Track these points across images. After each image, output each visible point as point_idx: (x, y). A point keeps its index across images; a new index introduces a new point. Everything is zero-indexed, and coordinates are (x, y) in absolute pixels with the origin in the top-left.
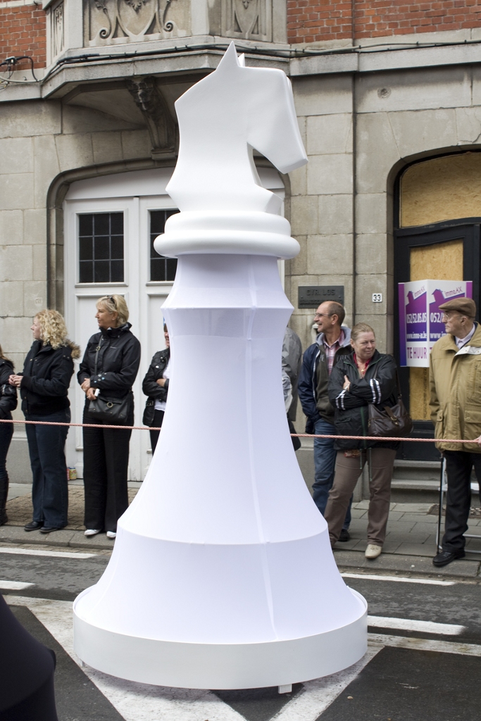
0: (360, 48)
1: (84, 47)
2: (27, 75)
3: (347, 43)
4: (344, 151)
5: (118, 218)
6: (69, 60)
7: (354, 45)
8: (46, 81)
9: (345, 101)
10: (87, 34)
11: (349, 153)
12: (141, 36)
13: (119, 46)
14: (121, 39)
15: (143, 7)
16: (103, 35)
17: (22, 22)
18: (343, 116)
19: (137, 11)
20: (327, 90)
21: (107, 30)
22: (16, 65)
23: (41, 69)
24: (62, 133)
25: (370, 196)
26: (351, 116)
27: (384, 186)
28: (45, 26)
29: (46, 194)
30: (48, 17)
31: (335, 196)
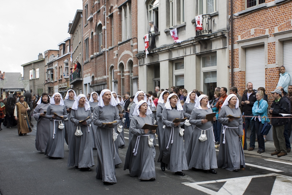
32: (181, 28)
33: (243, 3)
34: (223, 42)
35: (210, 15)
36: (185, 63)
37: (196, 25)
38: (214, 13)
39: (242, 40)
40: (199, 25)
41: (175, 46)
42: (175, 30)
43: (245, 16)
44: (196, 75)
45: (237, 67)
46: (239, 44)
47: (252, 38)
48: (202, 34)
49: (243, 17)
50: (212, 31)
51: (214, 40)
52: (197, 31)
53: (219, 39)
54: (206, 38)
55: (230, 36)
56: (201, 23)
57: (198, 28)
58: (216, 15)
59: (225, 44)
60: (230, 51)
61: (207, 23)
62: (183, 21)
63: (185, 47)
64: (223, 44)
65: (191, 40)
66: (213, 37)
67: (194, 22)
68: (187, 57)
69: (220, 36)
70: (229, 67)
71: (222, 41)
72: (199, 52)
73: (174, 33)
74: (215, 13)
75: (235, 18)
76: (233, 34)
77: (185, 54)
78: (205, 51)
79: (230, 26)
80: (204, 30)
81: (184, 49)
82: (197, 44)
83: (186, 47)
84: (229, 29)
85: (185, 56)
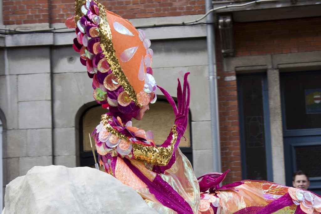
0: (55, 29)
3: (45, 26)
4: (44, 99)
7: (50, 27)
9: (45, 65)
11: (49, 100)
18: (43, 75)
20: (32, 57)
25: (63, 130)
26: (49, 75)
27: (73, 123)
31: (39, 130)
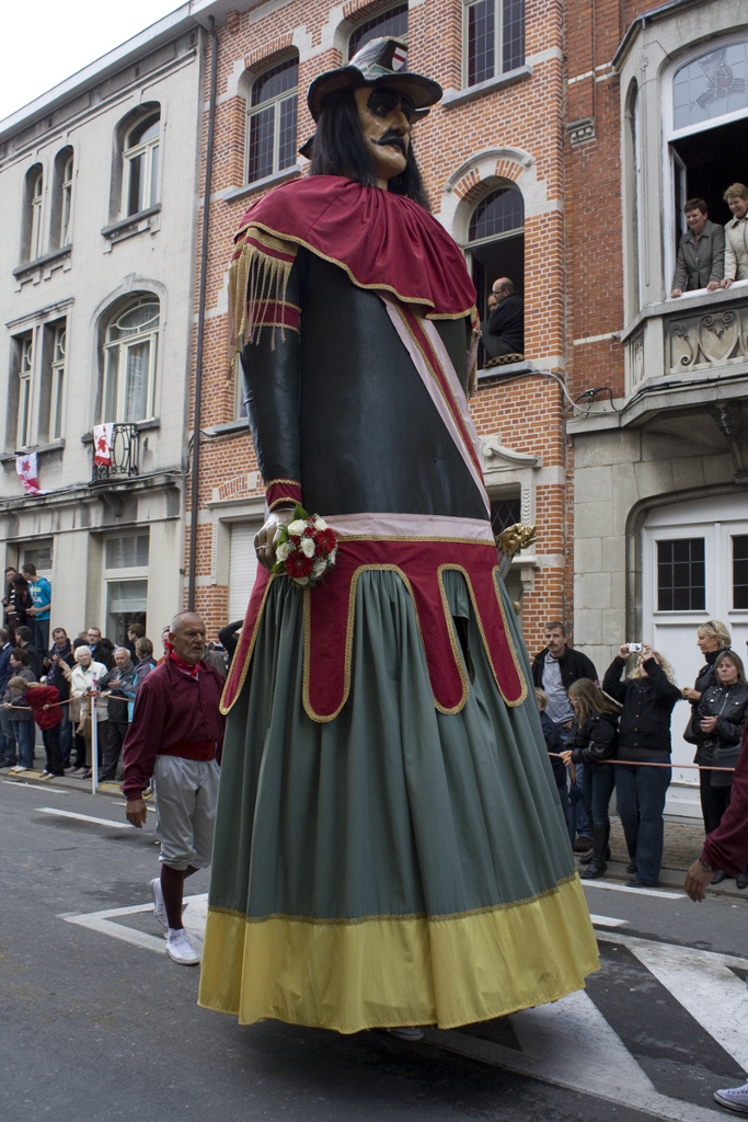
1: (665, 374)
2: (605, 406)
5: (699, 544)
6: (650, 389)
8: (625, 410)
10: (668, 362)
12: (724, 361)
13: (702, 371)
14: (703, 365)
15: (725, 332)
16: (685, 362)
17: (601, 356)
19: (719, 336)
21: (689, 357)
22: (595, 397)
23: (620, 400)
24: (641, 460)
28: (623, 358)
29: (625, 521)
30: (627, 349)
32: (50, 456)
33: (229, 402)
34: (169, 503)
35: (136, 426)
36: (57, 554)
37: (95, 450)
38: (147, 421)
39: (223, 500)
40: (104, 451)
41: (27, 504)
42: (32, 459)
43: (233, 438)
44: (88, 588)
45: (206, 574)
46: (214, 511)
47: (250, 497)
48: (111, 477)
49: (228, 439)
50: (141, 469)
51: (143, 497)
52: (95, 467)
53: (158, 494)
54: (120, 488)
55: (191, 487)
56: (109, 445)
57: (99, 458)
58: (154, 428)
59: (174, 508)
60: (187, 528)
61: (127, 446)
62: (58, 434)
63: (60, 510)
64: (168, 508)
65: (79, 491)
66: (142, 485)
67: (88, 440)
68: (62, 536)
69: (162, 485)
70: (182, 572)
71: (168, 499)
72: (99, 525)
73: (26, 466)
74: (151, 422)
75: (206, 439)
76: (198, 483)
77: (59, 527)
78: (117, 523)
79: (192, 460)
80: (119, 464)
81: (56, 516)
82: (94, 504)
83: (60, 508)
84: (189, 467)
85: (58, 533)
